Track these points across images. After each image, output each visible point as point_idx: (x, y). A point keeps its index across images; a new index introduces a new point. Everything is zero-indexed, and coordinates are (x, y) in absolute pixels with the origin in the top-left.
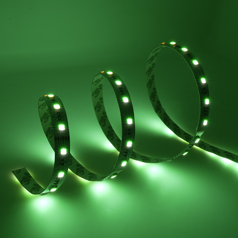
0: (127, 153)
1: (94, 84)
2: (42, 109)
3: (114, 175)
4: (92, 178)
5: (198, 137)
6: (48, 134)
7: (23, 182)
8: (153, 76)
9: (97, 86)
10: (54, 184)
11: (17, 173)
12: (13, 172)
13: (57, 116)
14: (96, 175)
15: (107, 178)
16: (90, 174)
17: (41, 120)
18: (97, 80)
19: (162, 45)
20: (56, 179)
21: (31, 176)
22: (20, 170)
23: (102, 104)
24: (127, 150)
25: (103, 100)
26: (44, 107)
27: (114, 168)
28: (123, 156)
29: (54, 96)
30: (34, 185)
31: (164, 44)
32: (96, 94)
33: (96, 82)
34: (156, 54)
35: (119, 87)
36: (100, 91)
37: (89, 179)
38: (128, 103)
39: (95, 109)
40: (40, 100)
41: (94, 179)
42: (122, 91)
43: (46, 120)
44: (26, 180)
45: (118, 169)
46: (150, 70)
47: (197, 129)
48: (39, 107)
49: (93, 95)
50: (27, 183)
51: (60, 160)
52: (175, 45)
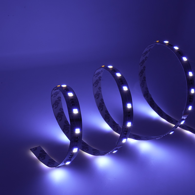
0: (127, 131)
1: (95, 76)
2: (54, 97)
3: (115, 150)
4: (96, 153)
5: (183, 120)
6: (58, 118)
7: (40, 157)
8: (144, 67)
9: (97, 78)
10: (69, 158)
11: (34, 151)
12: (31, 150)
13: (71, 102)
14: (99, 151)
15: (109, 153)
16: (94, 150)
17: (53, 107)
18: (98, 73)
19: (156, 42)
20: (71, 154)
21: (46, 153)
22: (36, 148)
23: (100, 92)
24: (128, 129)
25: (101, 89)
26: (55, 95)
27: (116, 144)
28: (124, 134)
29: (67, 86)
30: (49, 160)
31: (158, 42)
32: (96, 85)
33: (97, 74)
34: (149, 50)
35: (119, 78)
36: (99, 82)
37: (94, 154)
38: (127, 91)
39: (95, 97)
40: (53, 89)
41: (98, 154)
42: (121, 81)
43: (56, 106)
44: (42, 156)
45: (119, 145)
46: (143, 62)
47: (183, 113)
48: (52, 96)
49: (94, 85)
50: (43, 158)
51: (75, 138)
52: (168, 43)
